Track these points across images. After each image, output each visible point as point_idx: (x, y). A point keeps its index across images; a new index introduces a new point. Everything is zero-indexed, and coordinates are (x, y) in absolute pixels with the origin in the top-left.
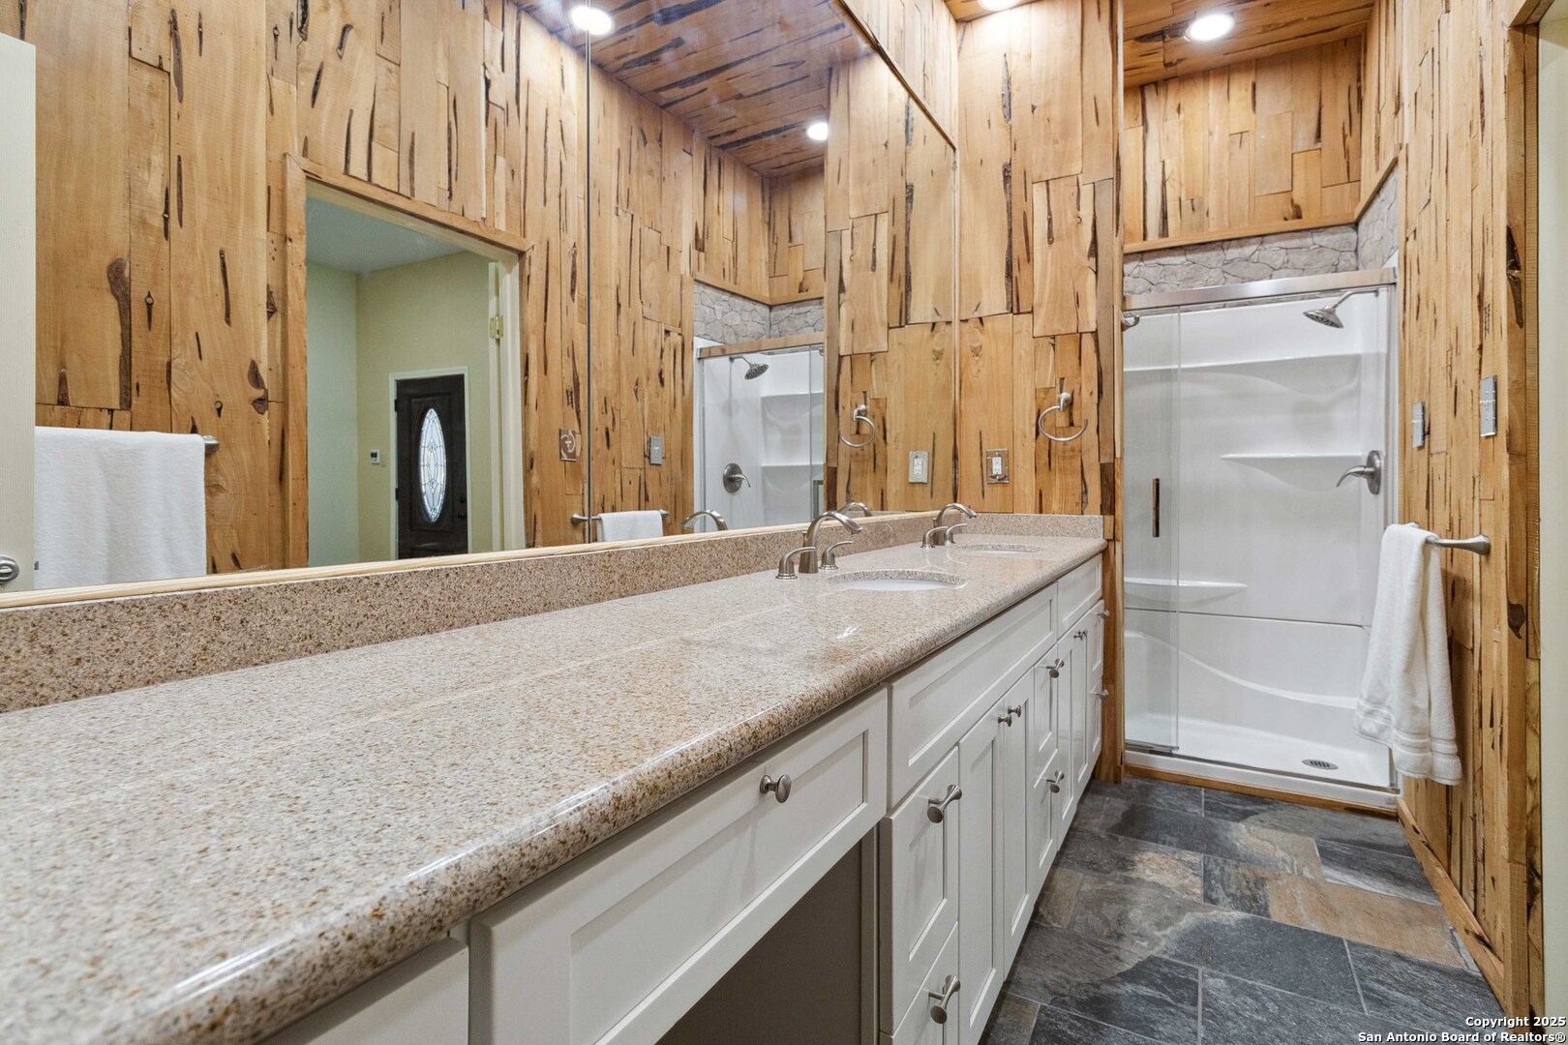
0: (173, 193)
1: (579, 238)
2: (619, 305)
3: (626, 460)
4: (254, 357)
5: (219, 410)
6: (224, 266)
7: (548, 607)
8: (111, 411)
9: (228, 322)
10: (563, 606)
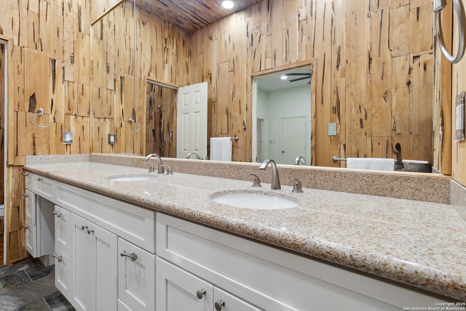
0: (233, 93)
1: (342, 43)
2: (370, 59)
3: (376, 133)
4: (244, 120)
5: (239, 132)
6: (240, 103)
7: (125, 165)
8: (226, 134)
9: (240, 114)
10: (127, 166)
